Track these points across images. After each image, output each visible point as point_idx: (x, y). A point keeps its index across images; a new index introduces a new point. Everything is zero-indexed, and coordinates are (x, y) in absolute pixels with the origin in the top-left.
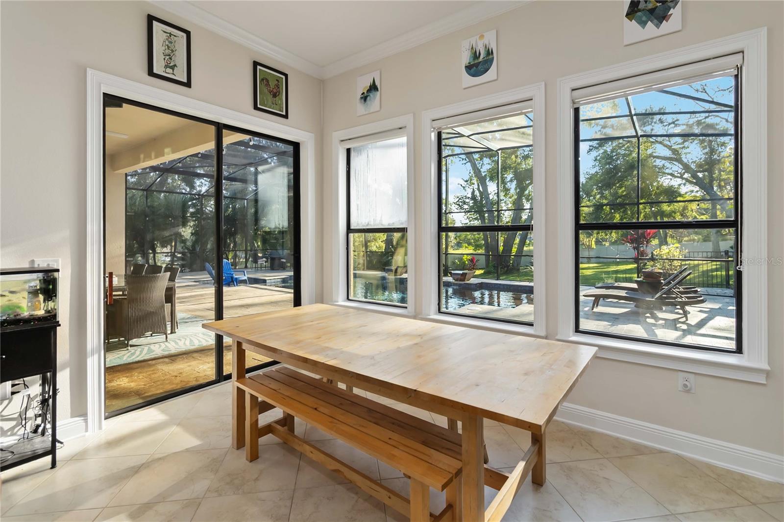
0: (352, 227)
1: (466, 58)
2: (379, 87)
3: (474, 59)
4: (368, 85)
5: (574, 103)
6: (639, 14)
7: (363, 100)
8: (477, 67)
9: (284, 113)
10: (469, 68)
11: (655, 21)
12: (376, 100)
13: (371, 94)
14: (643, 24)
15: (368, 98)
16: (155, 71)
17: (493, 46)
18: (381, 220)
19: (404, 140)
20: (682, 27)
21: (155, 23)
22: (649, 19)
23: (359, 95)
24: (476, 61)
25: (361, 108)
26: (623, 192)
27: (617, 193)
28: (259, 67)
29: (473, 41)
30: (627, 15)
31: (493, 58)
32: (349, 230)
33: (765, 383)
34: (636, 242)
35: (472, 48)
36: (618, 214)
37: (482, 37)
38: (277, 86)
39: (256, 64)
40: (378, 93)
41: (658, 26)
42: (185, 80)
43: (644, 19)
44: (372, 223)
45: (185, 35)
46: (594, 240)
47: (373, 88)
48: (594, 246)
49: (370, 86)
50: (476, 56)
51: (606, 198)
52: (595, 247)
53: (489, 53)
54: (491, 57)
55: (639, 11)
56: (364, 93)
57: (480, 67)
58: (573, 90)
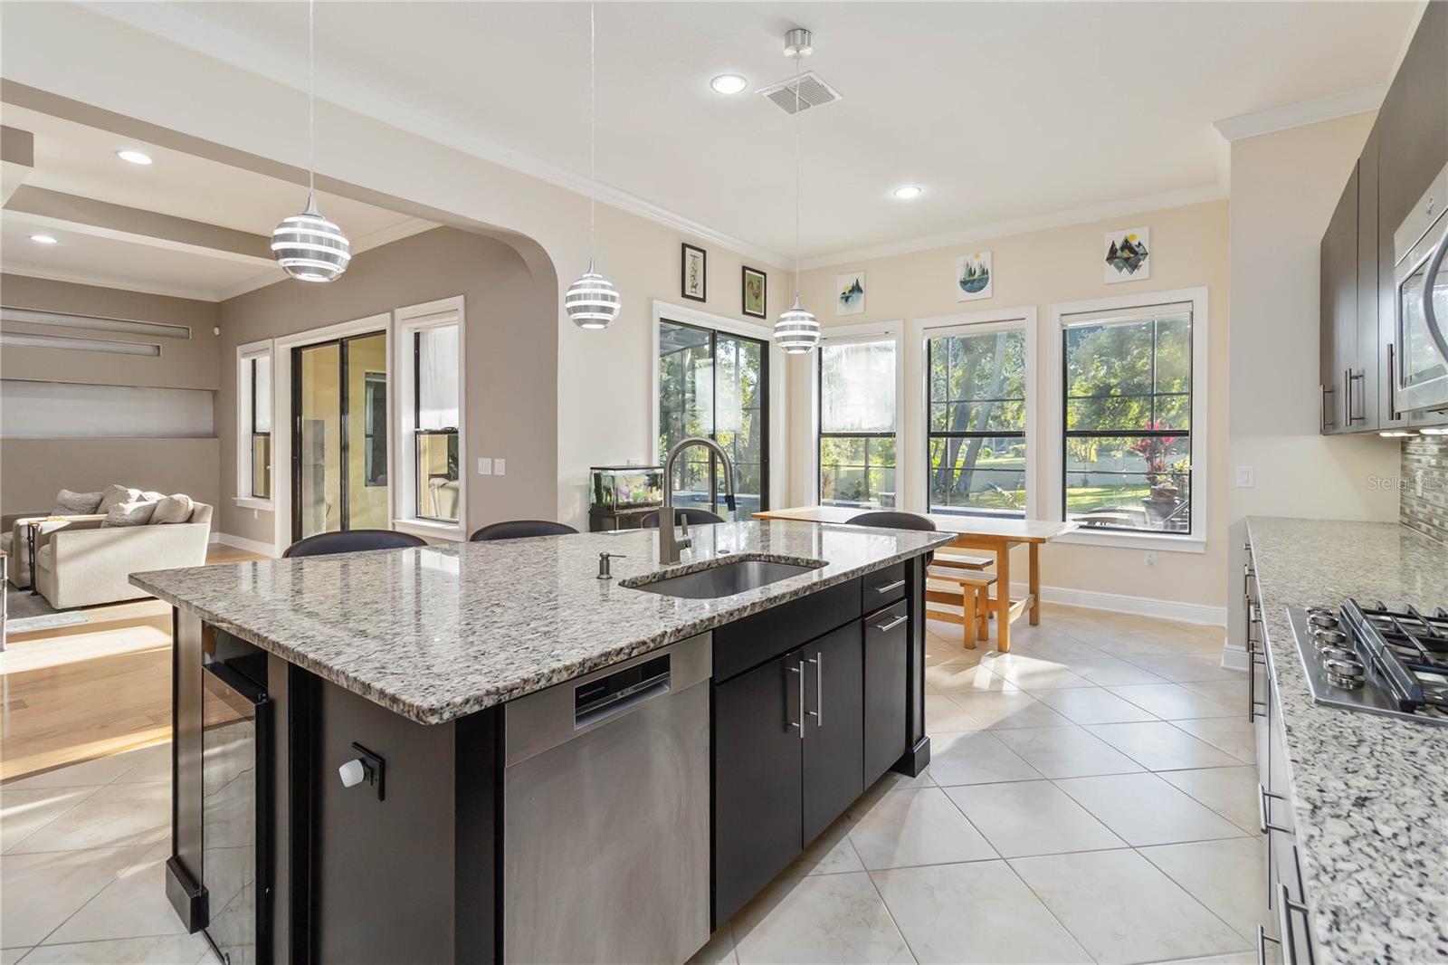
0: (823, 432)
1: (961, 274)
2: (863, 289)
3: (969, 276)
4: (850, 284)
5: (1063, 325)
6: (1117, 260)
7: (844, 301)
8: (972, 283)
9: (763, 314)
10: (964, 283)
11: (1129, 268)
12: (858, 303)
13: (854, 295)
14: (1120, 269)
15: (850, 299)
16: (687, 293)
17: (988, 267)
18: (860, 424)
19: (892, 343)
20: (1150, 275)
21: (687, 249)
22: (1125, 266)
23: (839, 295)
24: (972, 278)
25: (841, 308)
26: (1144, 365)
27: (1134, 367)
28: (747, 271)
29: (970, 258)
30: (1108, 259)
31: (988, 278)
32: (821, 435)
33: (1203, 552)
34: (1151, 452)
35: (967, 265)
36: (1137, 402)
37: (977, 256)
38: (759, 287)
39: (744, 268)
40: (863, 295)
41: (1131, 273)
42: (702, 297)
43: (1121, 265)
44: (849, 427)
45: (702, 254)
46: (1094, 447)
47: (856, 289)
48: (1094, 458)
49: (853, 287)
50: (971, 273)
51: (1115, 376)
52: (1095, 460)
53: (984, 272)
54: (986, 276)
55: (1117, 258)
56: (844, 293)
57: (975, 284)
58: (1062, 315)
